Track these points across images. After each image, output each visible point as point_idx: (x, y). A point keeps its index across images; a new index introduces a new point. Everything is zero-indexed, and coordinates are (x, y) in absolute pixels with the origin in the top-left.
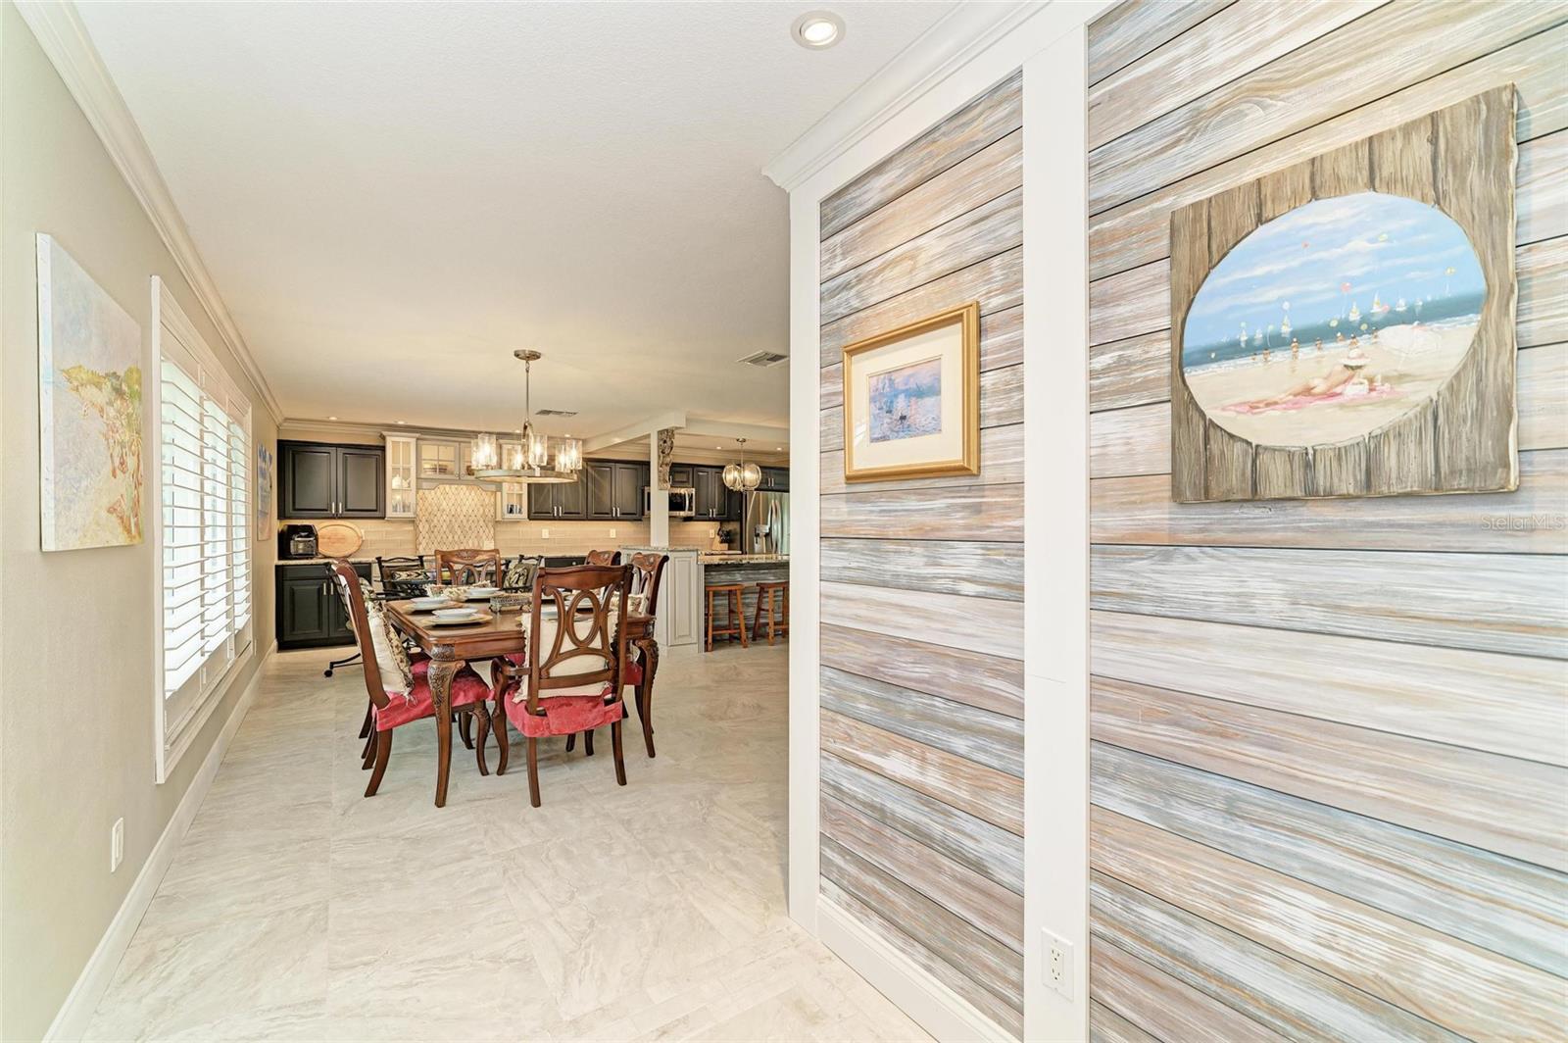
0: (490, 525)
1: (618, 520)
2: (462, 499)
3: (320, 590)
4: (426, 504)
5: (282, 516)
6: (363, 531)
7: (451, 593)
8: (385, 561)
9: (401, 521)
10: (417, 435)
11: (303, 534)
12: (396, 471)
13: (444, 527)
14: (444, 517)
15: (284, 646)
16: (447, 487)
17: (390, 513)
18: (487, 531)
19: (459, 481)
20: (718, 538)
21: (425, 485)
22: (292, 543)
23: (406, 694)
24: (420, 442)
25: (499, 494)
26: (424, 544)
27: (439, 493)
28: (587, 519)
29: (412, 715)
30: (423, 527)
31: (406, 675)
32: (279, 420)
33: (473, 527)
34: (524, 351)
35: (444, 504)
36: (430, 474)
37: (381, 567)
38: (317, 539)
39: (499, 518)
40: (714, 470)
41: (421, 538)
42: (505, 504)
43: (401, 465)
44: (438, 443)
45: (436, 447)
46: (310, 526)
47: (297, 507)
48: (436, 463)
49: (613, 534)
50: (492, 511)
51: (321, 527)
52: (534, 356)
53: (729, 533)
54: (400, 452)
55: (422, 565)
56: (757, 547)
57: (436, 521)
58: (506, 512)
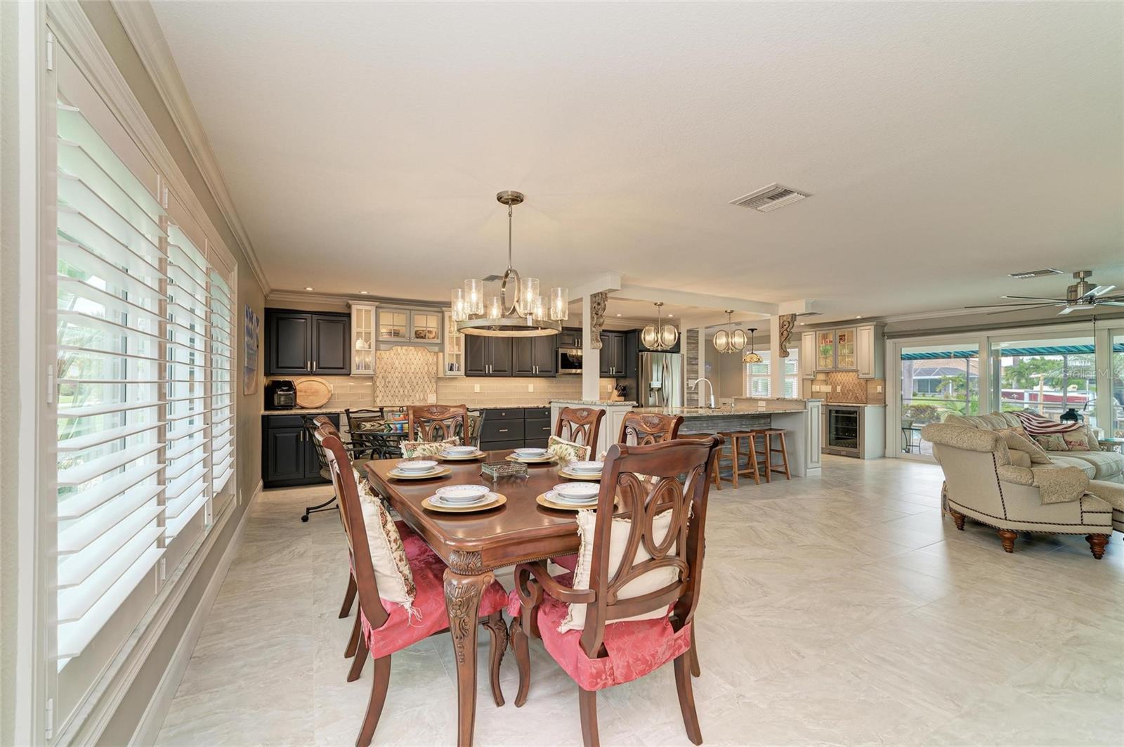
0: (433, 380)
1: (536, 376)
2: (412, 359)
3: (298, 437)
4: (383, 363)
5: (268, 373)
6: (332, 386)
7: (424, 450)
8: (351, 412)
9: (361, 378)
10: (377, 304)
11: (284, 388)
12: (359, 334)
13: (397, 382)
14: (397, 374)
15: (269, 485)
16: (399, 348)
17: (354, 371)
18: (431, 386)
19: (409, 343)
20: (616, 392)
21: (382, 346)
22: (276, 396)
23: (407, 606)
24: (380, 310)
25: (441, 354)
26: (380, 397)
27: (392, 354)
28: (512, 376)
29: (415, 636)
30: (380, 383)
31: (406, 579)
32: (266, 291)
33: (420, 382)
34: (507, 192)
35: (397, 363)
36: (385, 337)
37: (349, 418)
38: (295, 393)
39: (441, 375)
40: (614, 334)
41: (378, 392)
42: (447, 363)
43: (363, 330)
44: (394, 311)
45: (392, 314)
46: (290, 382)
47: (280, 365)
48: (391, 327)
49: (531, 388)
50: (435, 368)
51: (301, 383)
52: (517, 199)
53: (624, 389)
54: (363, 319)
55: (382, 416)
56: (651, 400)
57: (390, 378)
58: (447, 370)
